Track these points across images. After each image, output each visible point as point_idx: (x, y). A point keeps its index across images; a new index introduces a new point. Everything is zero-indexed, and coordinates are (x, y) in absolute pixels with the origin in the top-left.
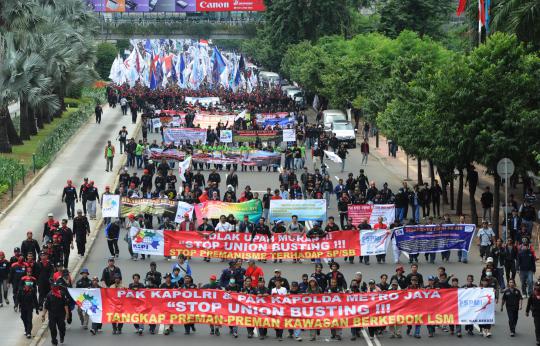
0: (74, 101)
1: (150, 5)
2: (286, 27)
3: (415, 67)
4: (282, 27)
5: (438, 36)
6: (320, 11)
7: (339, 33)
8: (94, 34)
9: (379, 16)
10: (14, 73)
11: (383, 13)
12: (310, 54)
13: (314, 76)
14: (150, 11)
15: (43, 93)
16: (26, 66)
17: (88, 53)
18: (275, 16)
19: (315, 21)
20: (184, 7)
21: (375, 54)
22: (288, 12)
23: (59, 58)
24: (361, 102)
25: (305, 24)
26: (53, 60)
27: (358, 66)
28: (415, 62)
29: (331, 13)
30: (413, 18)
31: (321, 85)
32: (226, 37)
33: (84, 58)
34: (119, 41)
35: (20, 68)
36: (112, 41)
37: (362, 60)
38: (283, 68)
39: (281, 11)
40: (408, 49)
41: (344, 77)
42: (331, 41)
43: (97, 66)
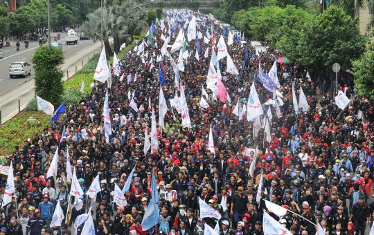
0: (137, 37)
2: (234, 3)
3: (294, 21)
4: (232, 3)
5: (304, 7)
7: (258, 6)
8: (147, 7)
10: (113, 25)
12: (244, 15)
13: (246, 25)
15: (124, 34)
16: (118, 22)
17: (144, 15)
21: (275, 15)
23: (132, 18)
24: (269, 37)
26: (128, 19)
27: (267, 21)
28: (294, 18)
31: (250, 30)
32: (206, 8)
33: (142, 18)
34: (157, 10)
35: (115, 22)
36: (155, 10)
37: (269, 18)
38: (232, 21)
40: (290, 14)
41: (261, 25)
42: (254, 10)
43: (148, 21)
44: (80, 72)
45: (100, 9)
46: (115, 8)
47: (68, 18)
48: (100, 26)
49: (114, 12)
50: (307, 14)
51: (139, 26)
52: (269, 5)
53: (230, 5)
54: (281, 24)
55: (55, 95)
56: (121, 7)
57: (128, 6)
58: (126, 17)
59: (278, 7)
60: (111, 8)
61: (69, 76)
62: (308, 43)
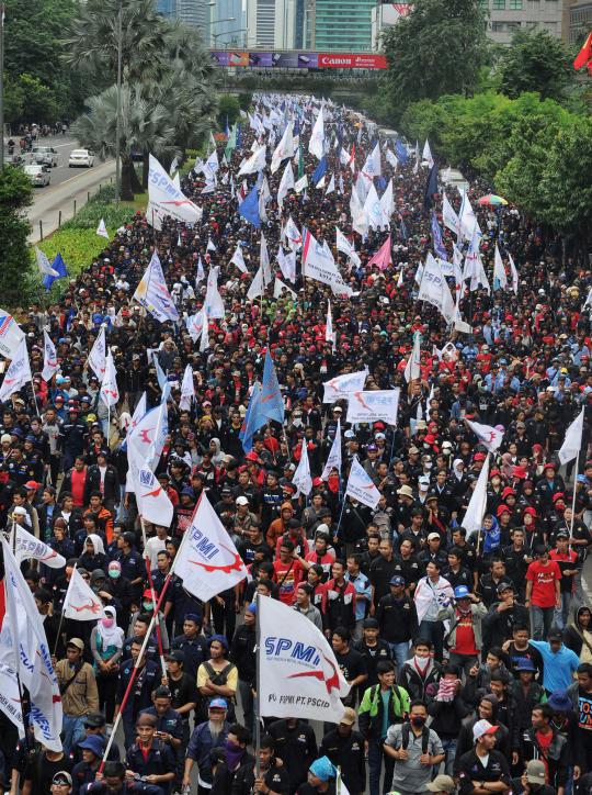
0: (194, 152)
1: (274, 60)
2: (408, 85)
3: (536, 126)
4: (403, 85)
5: (562, 99)
6: (441, 69)
7: (460, 92)
8: (217, 86)
9: (502, 76)
10: (142, 125)
11: (506, 73)
13: (433, 134)
14: (273, 66)
15: (168, 144)
16: (155, 118)
17: (211, 105)
18: (397, 74)
19: (437, 79)
20: (306, 63)
21: (495, 114)
22: (410, 70)
23: (185, 109)
24: (481, 161)
25: (426, 83)
26: (176, 112)
27: (478, 126)
28: (538, 121)
29: (453, 71)
30: (536, 80)
31: (440, 143)
32: (347, 94)
33: (207, 111)
34: (241, 95)
35: (147, 118)
36: (235, 95)
37: (482, 120)
38: (403, 125)
39: (403, 69)
40: (529, 111)
41: (463, 136)
42: (451, 101)
43: (219, 118)
44: (69, 225)
45: (115, 88)
46: (148, 88)
47: (45, 105)
48: (113, 127)
49: (145, 96)
50: (565, 112)
51: (200, 127)
52: (484, 90)
53: (400, 88)
54: (508, 134)
55: (12, 272)
56: (161, 86)
57: (177, 84)
58: (171, 108)
59: (501, 95)
60: (139, 87)
61: (45, 235)
62: (565, 176)
